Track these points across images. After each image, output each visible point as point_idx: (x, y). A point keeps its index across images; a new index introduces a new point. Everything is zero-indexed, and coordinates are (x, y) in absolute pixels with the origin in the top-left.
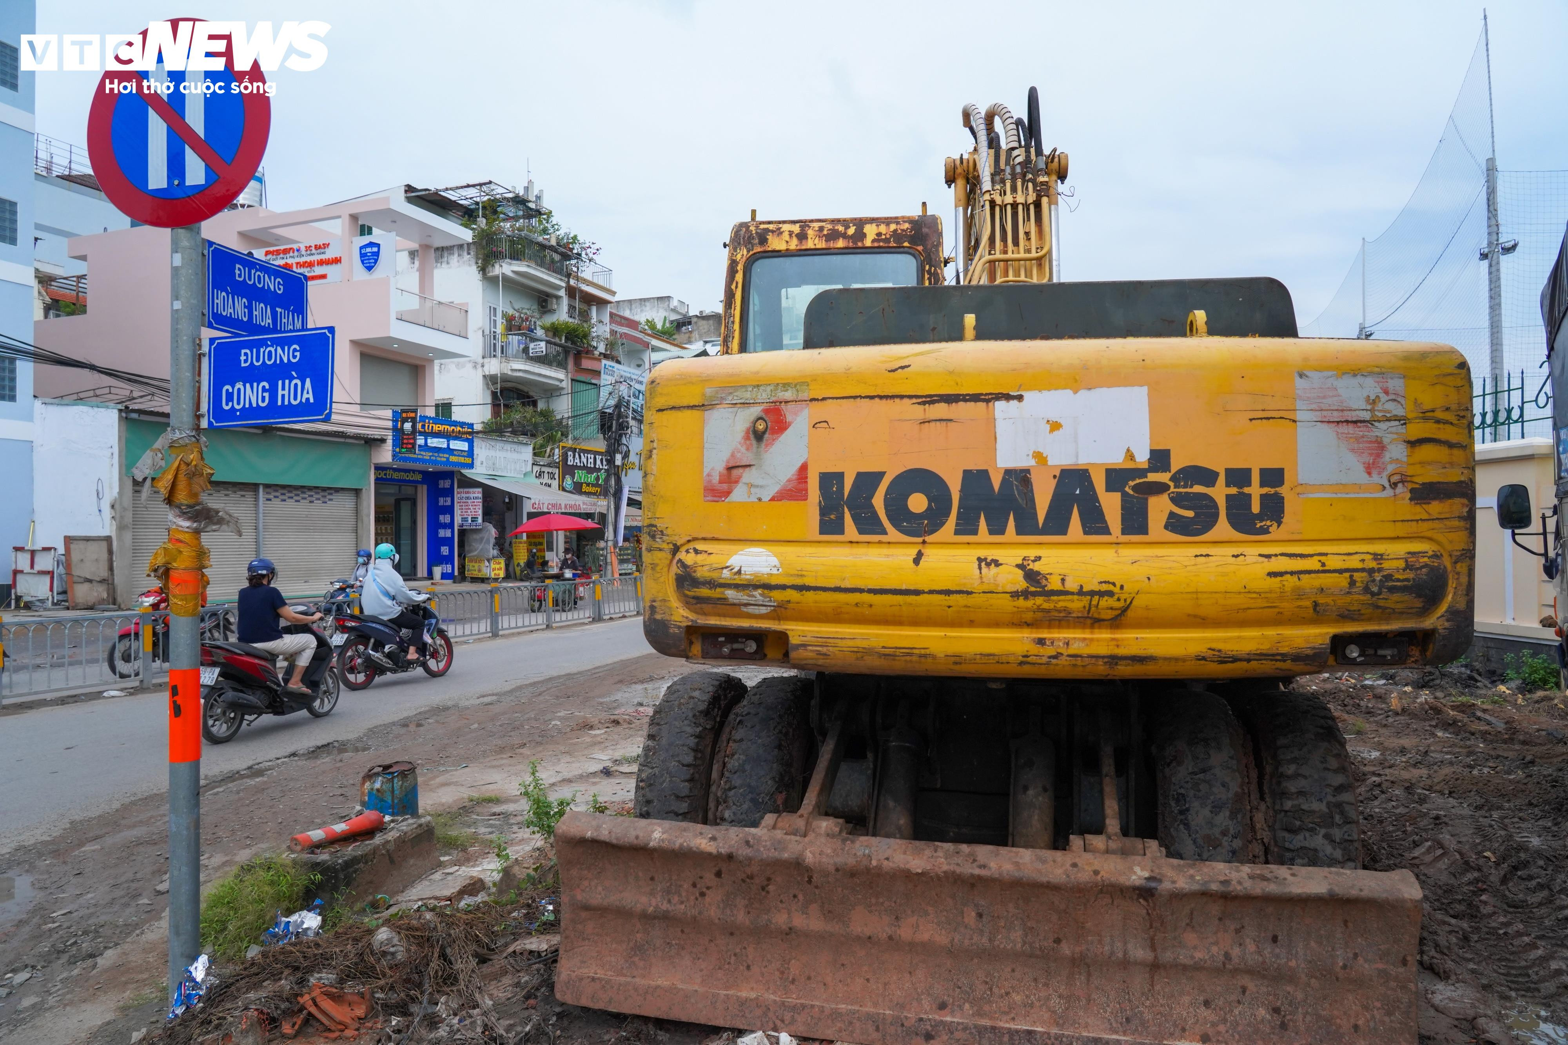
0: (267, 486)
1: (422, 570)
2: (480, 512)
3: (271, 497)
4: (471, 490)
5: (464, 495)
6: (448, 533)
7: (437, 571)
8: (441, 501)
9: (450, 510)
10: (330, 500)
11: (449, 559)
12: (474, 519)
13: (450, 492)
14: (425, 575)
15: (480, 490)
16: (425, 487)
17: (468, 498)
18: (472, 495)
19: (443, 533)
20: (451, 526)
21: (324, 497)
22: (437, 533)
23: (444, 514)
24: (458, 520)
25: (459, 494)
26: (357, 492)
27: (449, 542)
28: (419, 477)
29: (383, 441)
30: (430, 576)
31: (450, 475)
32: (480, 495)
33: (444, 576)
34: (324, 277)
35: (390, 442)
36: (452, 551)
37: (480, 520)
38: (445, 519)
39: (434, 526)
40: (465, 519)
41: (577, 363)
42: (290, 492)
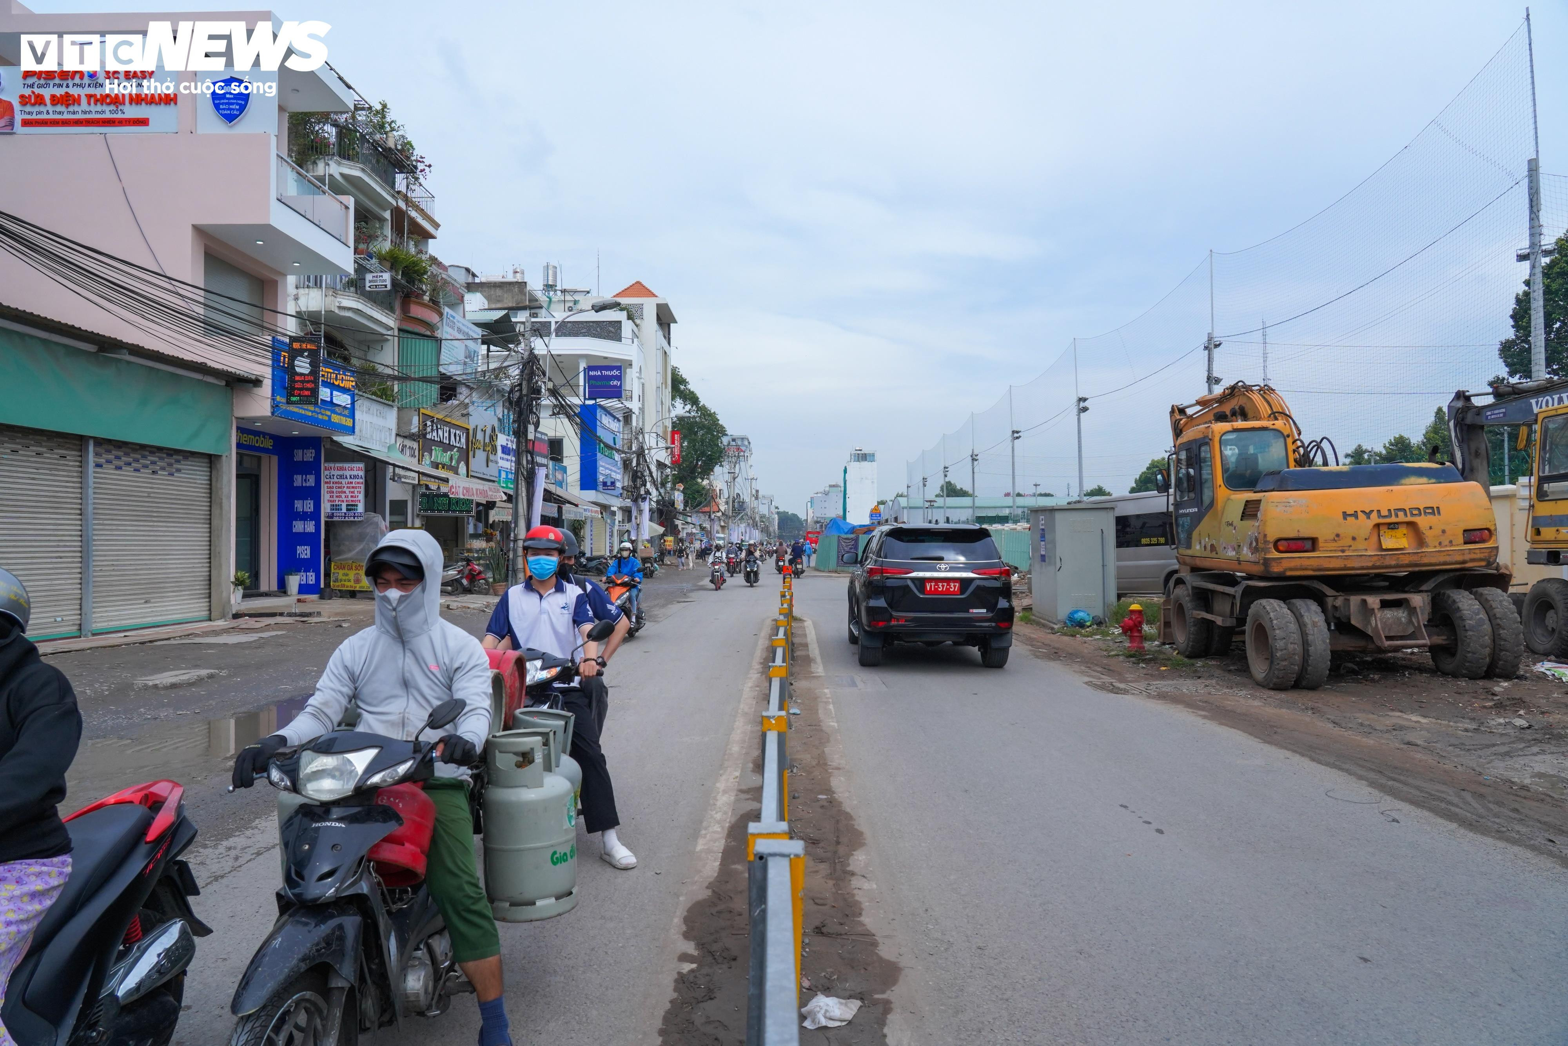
0: (100, 442)
1: (268, 578)
2: (361, 497)
3: (102, 461)
4: (346, 465)
5: (336, 473)
6: (310, 527)
7: (294, 581)
8: (298, 480)
9: (314, 494)
10: (178, 470)
11: (311, 564)
12: (351, 507)
13: (314, 468)
14: (274, 587)
15: (361, 465)
16: (275, 459)
17: (341, 477)
18: (348, 473)
19: (299, 527)
20: (315, 515)
21: (170, 465)
22: (291, 527)
23: (304, 498)
24: (326, 508)
25: (329, 471)
26: (212, 460)
27: (311, 539)
28: (269, 444)
29: (257, 382)
30: (282, 588)
31: (313, 442)
32: (361, 473)
33: (304, 589)
34: (144, 122)
35: (267, 384)
36: (315, 552)
37: (361, 508)
38: (305, 506)
39: (287, 515)
40: (336, 507)
41: (405, 310)
42: (127, 454)
